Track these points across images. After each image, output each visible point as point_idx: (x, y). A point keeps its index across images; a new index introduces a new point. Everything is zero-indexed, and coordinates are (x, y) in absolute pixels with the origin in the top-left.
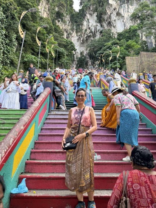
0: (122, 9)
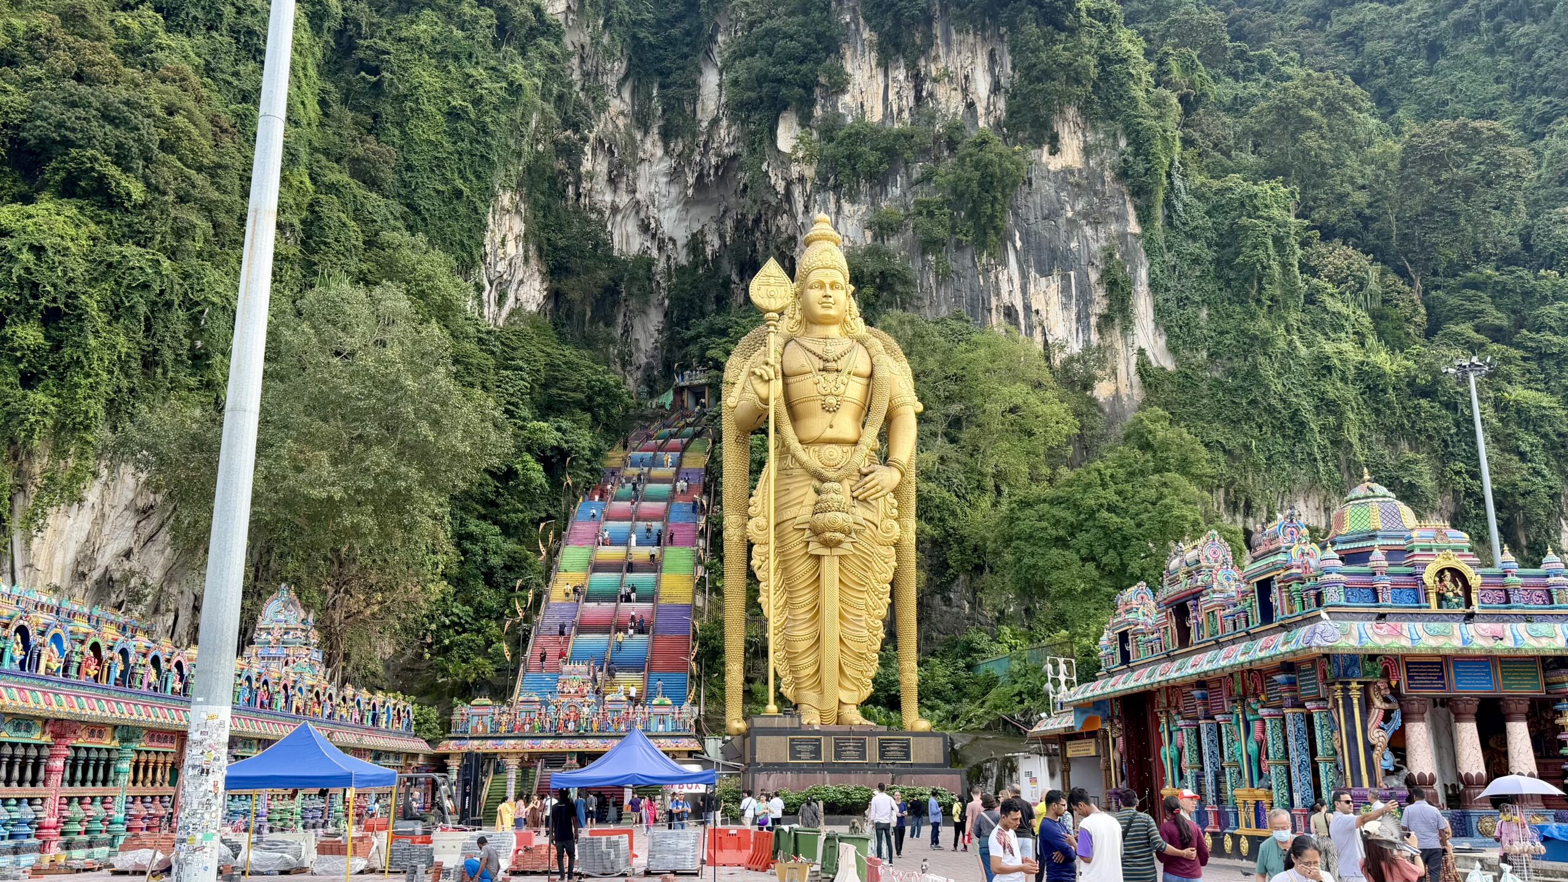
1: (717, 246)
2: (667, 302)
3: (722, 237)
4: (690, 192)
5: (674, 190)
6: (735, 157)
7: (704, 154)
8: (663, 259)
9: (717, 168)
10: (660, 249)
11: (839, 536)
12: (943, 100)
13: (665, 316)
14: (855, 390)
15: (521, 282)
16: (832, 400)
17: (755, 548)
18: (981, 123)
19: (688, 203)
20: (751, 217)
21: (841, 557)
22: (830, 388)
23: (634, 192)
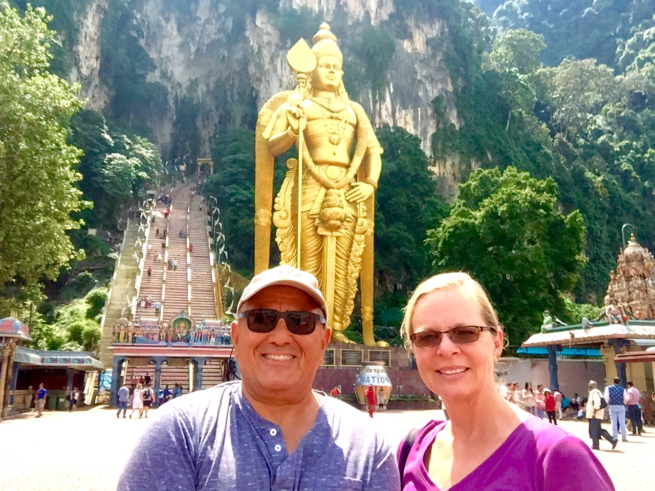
0: (279, 61)
1: (205, 90)
2: (175, 116)
3: (207, 86)
4: (192, 57)
5: (181, 56)
6: (219, 40)
7: (201, 37)
8: (174, 94)
9: (207, 45)
10: (172, 88)
11: (338, 223)
12: (352, 8)
13: (173, 125)
14: (349, 132)
15: (96, 86)
16: (335, 138)
17: (278, 230)
18: (372, 23)
19: (189, 64)
20: (224, 76)
21: (337, 238)
22: (335, 129)
23: (160, 52)
